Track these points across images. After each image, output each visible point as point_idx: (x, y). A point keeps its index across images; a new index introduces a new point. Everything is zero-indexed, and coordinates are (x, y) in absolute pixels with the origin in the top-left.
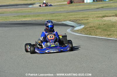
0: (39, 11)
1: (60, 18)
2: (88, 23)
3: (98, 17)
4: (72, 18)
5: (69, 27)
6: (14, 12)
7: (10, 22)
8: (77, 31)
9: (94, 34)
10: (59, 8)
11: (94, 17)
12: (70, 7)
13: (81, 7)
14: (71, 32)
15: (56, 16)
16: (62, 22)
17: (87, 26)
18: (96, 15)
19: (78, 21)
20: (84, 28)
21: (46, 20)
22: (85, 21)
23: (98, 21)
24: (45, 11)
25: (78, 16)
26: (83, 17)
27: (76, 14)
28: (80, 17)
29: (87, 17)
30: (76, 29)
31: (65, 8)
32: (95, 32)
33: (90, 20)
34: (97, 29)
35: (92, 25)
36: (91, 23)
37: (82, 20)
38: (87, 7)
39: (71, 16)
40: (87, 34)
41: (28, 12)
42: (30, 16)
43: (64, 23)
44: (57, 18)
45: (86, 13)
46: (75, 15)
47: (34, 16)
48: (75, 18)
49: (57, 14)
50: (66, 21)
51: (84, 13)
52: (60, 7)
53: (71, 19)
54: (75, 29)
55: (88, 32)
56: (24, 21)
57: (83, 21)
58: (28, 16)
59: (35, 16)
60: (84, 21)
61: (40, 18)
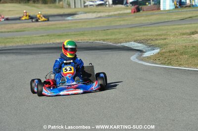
0: (83, 27)
1: (118, 36)
2: (166, 44)
3: (184, 34)
4: (139, 36)
5: (134, 52)
6: (42, 28)
7: (34, 45)
8: (148, 59)
9: (176, 63)
10: (117, 19)
11: (177, 34)
12: (137, 19)
13: (154, 18)
14: (137, 61)
15: (112, 34)
16: (122, 44)
17: (164, 51)
18: (180, 31)
19: (149, 42)
20: (159, 53)
21: (95, 40)
22: (162, 42)
23: (184, 40)
24: (93, 26)
25: (150, 33)
26: (157, 35)
27: (145, 29)
28: (151, 35)
29: (165, 35)
30: (146, 55)
31: (127, 20)
32: (179, 60)
33: (171, 39)
34: (181, 55)
35: (172, 48)
36: (170, 45)
37: (157, 39)
38: (165, 18)
39: (137, 34)
40: (164, 64)
41: (66, 27)
42: (68, 35)
43: (127, 45)
44: (113, 37)
45: (163, 27)
46: (144, 31)
47: (75, 34)
48: (144, 38)
49: (115, 30)
50: (129, 42)
51: (160, 27)
52: (119, 19)
53: (138, 38)
54: (144, 56)
55: (166, 60)
56: (59, 43)
57: (157, 42)
58: (66, 35)
59: (77, 34)
60: (159, 41)
61: (85, 38)
